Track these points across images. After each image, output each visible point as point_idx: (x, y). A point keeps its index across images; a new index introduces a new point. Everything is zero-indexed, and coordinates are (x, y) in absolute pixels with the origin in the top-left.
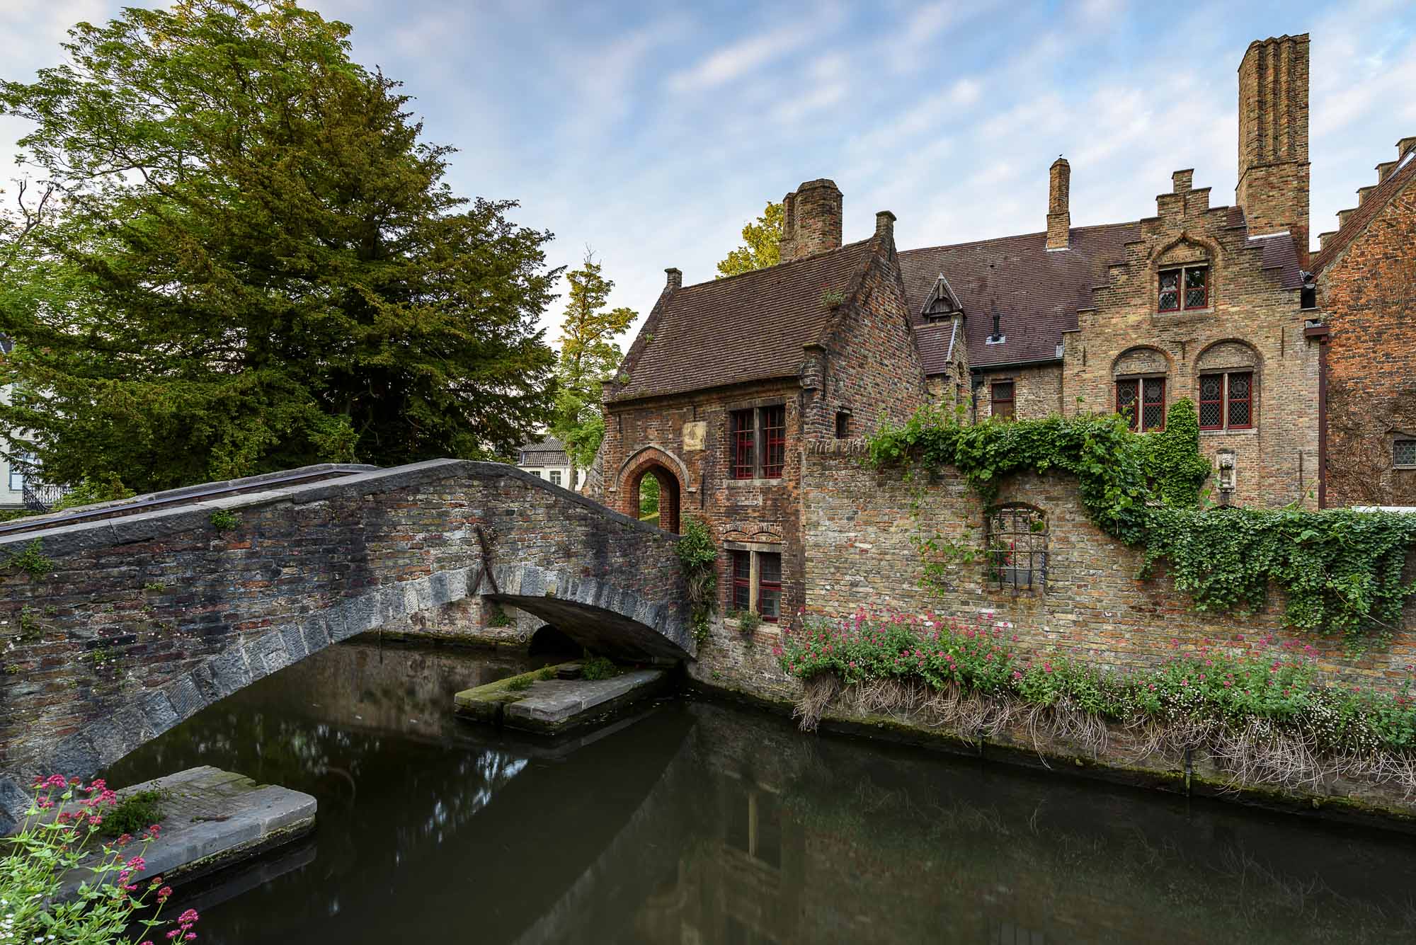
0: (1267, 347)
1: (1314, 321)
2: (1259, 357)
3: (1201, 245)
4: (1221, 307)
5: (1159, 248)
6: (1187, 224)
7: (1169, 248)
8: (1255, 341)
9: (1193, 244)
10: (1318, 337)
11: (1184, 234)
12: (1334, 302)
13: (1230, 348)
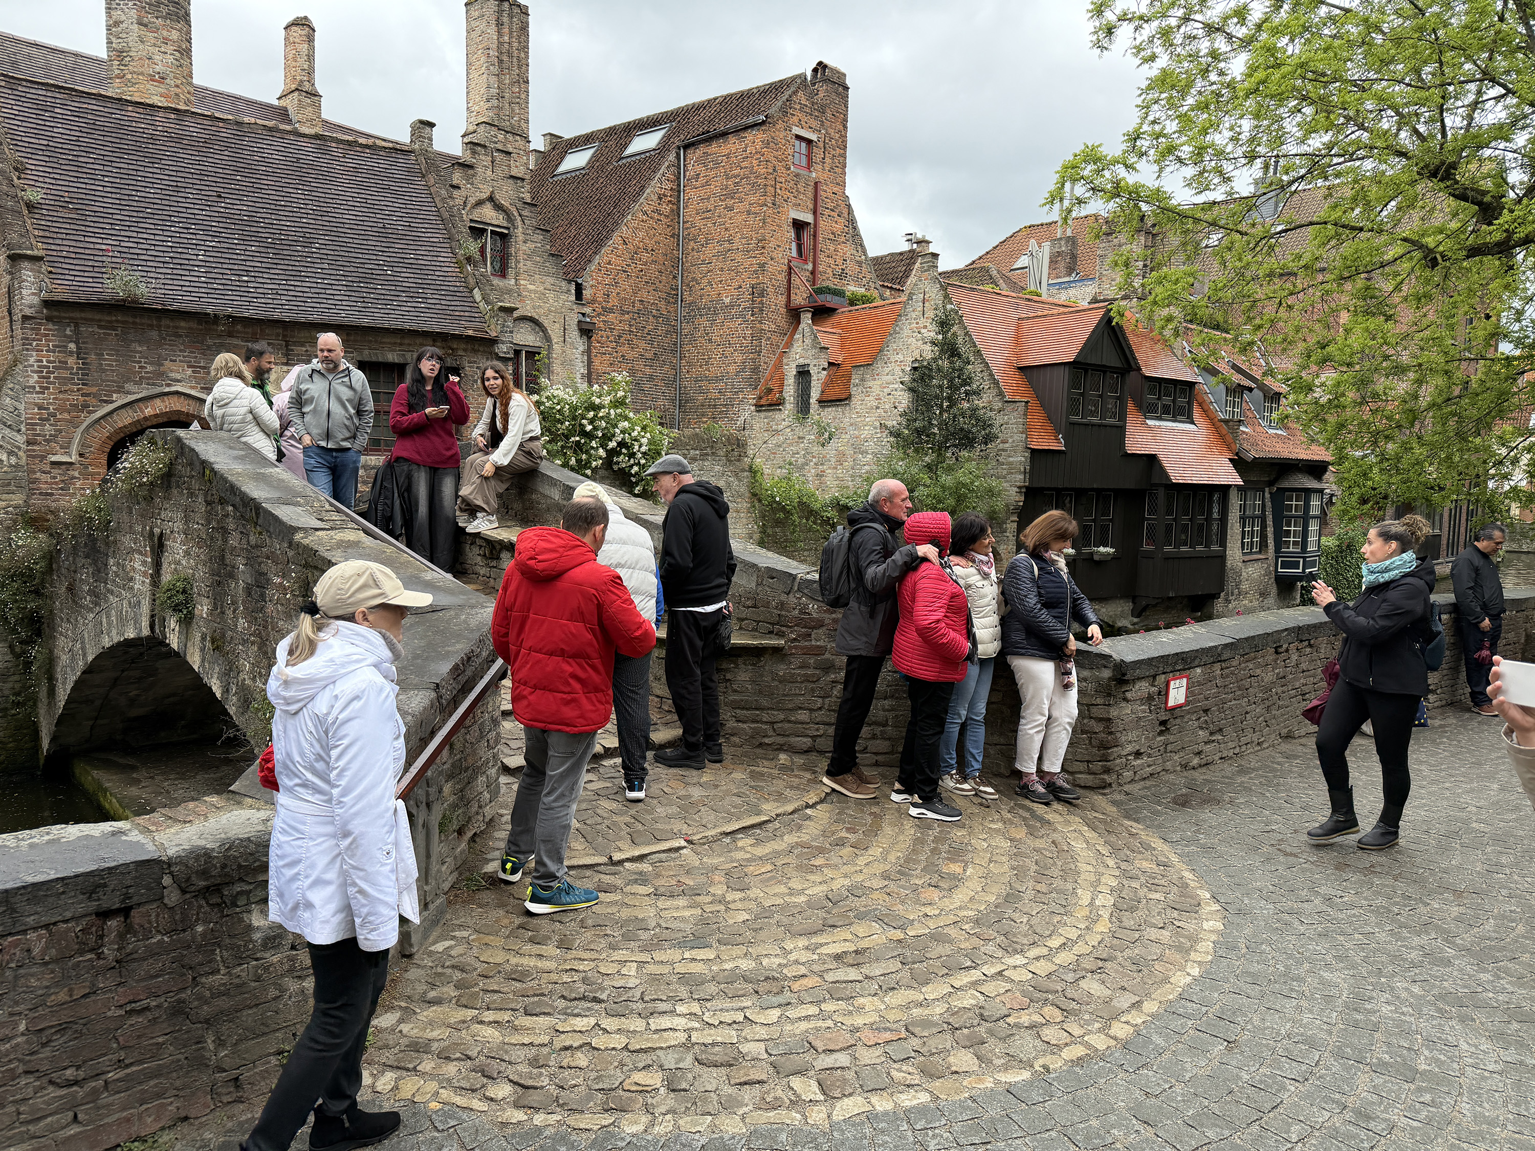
0: (555, 332)
1: (584, 315)
2: (548, 339)
3: (504, 211)
4: (522, 282)
5: (472, 200)
6: (495, 184)
7: (480, 203)
8: (546, 323)
9: (498, 207)
10: (586, 331)
11: (492, 192)
12: (593, 301)
13: (527, 326)
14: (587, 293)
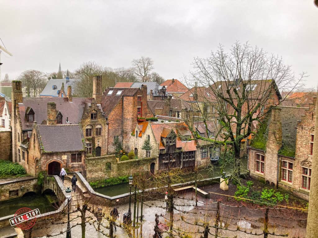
2: (102, 126)
3: (96, 111)
4: (98, 120)
7: (92, 110)
10: (108, 124)
13: (99, 125)
14: (108, 119)
